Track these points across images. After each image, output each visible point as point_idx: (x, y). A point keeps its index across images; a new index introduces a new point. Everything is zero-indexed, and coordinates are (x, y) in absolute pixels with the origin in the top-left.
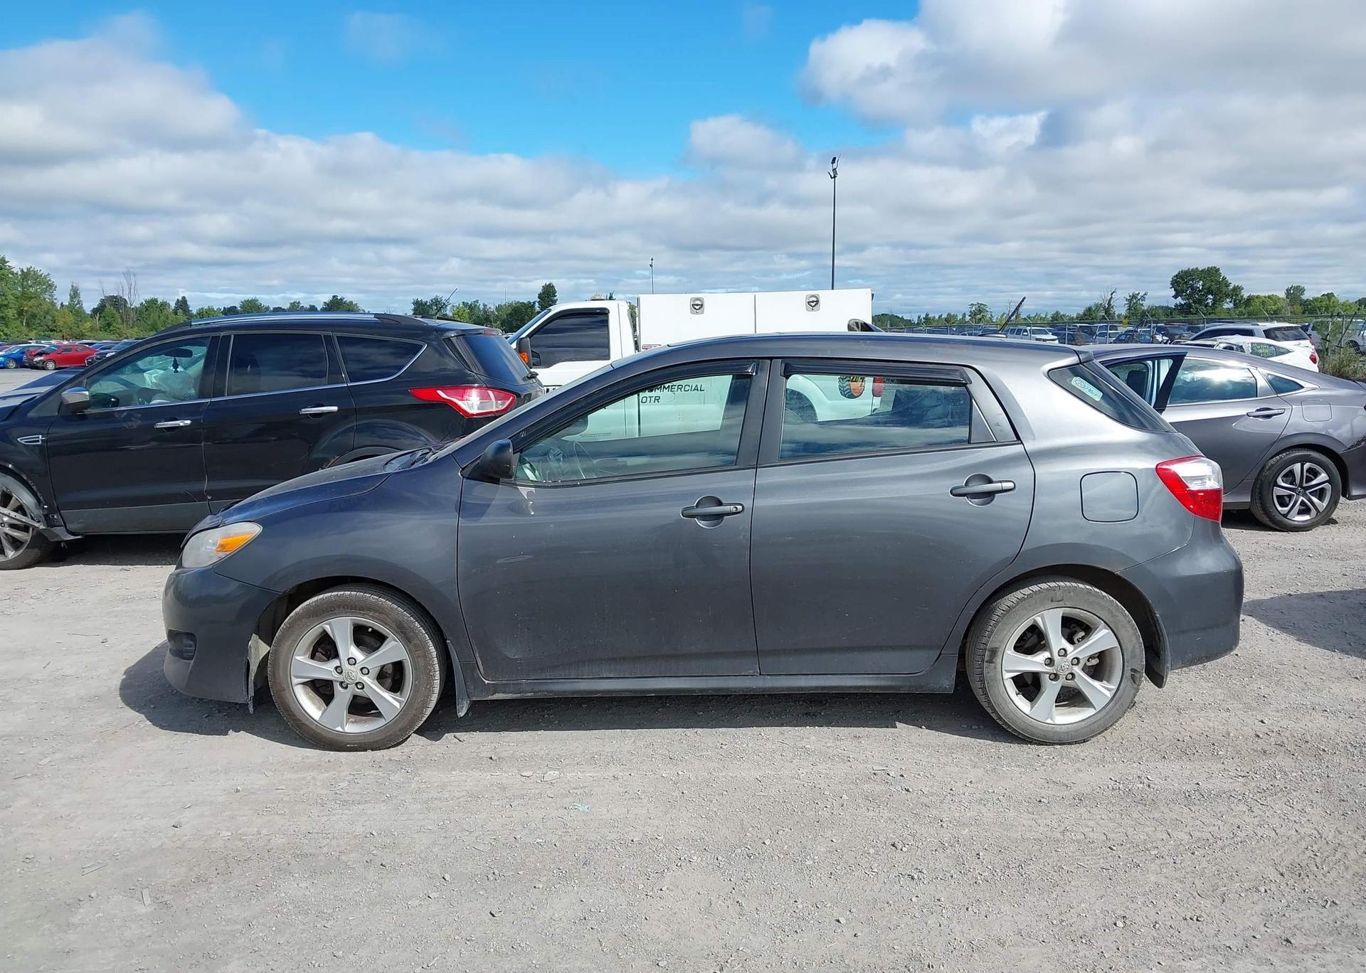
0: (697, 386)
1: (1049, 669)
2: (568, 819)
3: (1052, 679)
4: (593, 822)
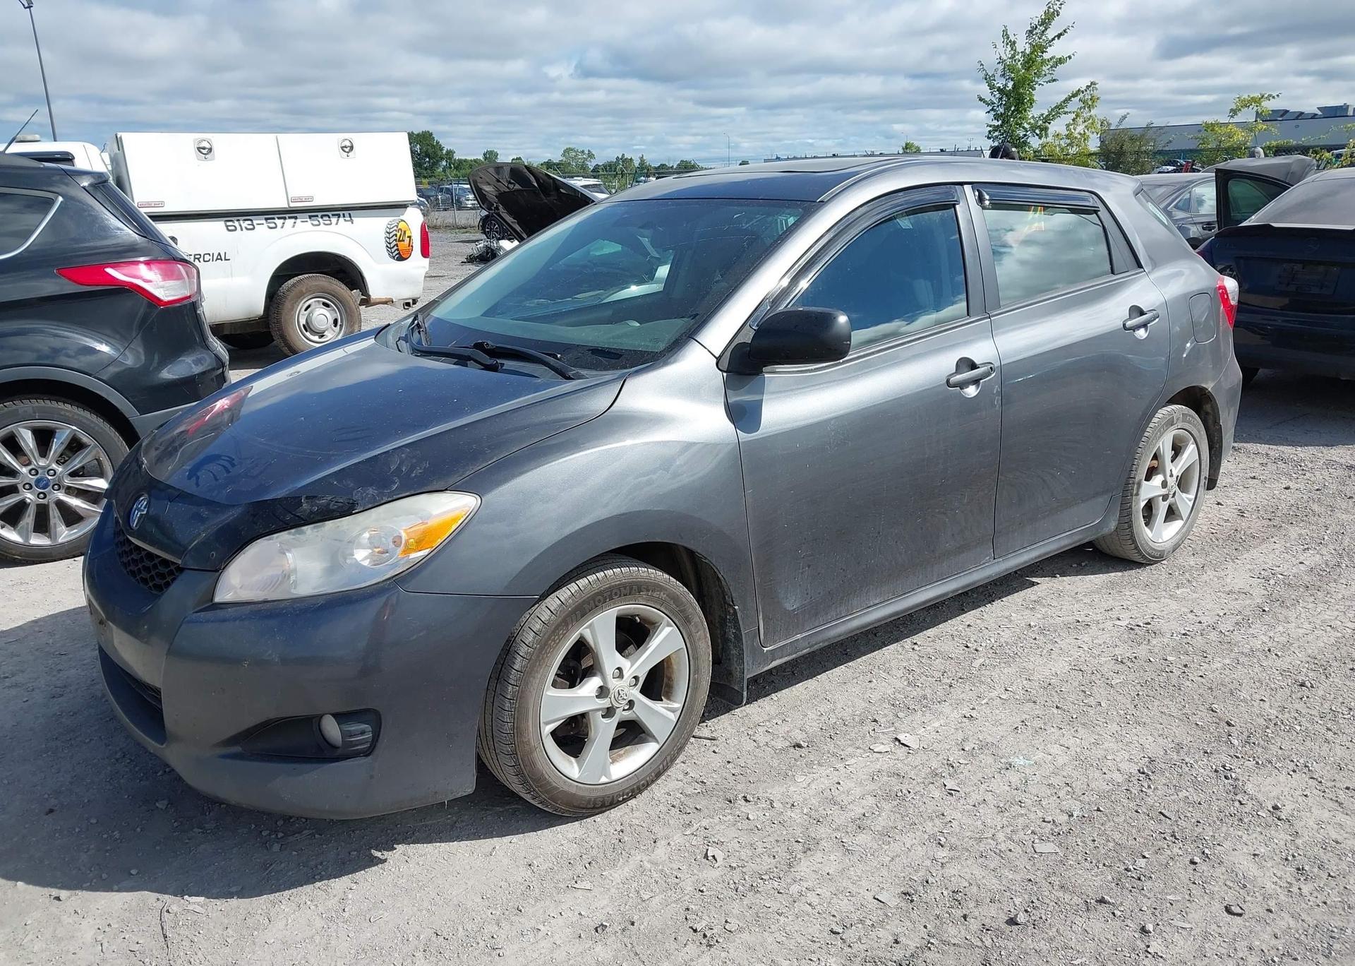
0: (219, 254)
1: (1164, 491)
2: (1038, 777)
3: (1164, 500)
4: (1068, 770)
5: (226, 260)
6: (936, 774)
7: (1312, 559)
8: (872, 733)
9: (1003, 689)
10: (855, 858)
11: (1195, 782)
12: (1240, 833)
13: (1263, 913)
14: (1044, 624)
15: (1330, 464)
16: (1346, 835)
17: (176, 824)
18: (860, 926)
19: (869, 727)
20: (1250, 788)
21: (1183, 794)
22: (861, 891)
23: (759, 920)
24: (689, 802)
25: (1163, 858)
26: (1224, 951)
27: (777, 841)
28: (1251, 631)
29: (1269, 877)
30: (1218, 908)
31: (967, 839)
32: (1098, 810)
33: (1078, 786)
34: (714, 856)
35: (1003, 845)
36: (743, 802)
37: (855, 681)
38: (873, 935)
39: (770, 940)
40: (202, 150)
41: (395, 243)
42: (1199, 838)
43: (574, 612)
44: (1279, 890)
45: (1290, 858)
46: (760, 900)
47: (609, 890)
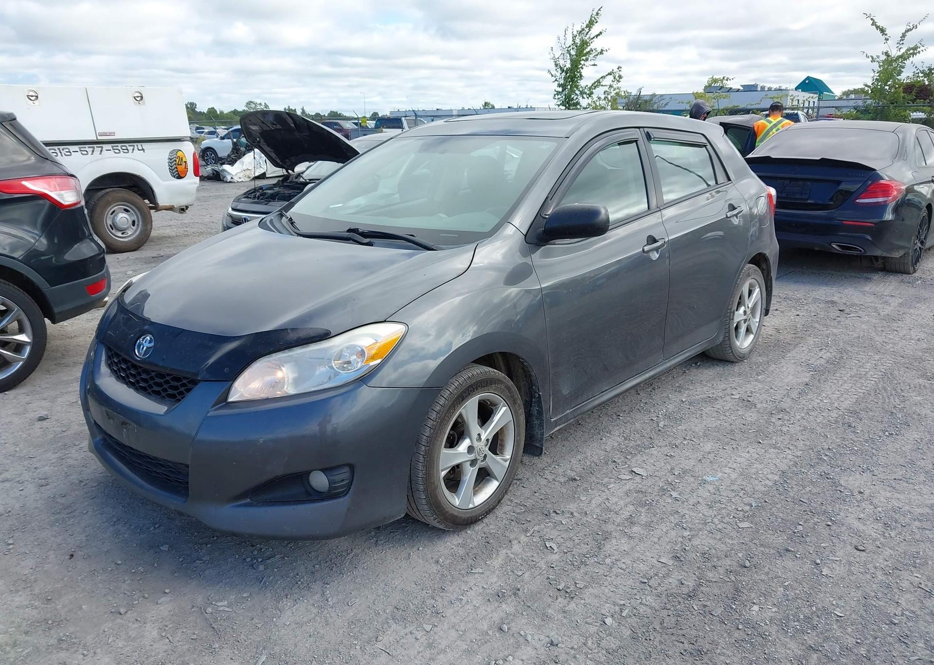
1: (745, 317)
2: (724, 487)
3: (745, 323)
4: (739, 482)
6: (664, 489)
7: (826, 355)
8: (615, 469)
9: (682, 438)
10: (636, 540)
11: (812, 482)
12: (847, 508)
13: (875, 549)
14: (690, 400)
15: (815, 300)
16: (903, 504)
17: (181, 559)
18: (656, 577)
19: (611, 466)
20: (842, 482)
21: (808, 489)
22: (648, 558)
23: (594, 580)
24: (521, 517)
25: (811, 524)
26: (862, 570)
27: (585, 535)
28: (809, 397)
29: (872, 530)
30: (849, 548)
31: (697, 525)
32: (766, 502)
33: (748, 489)
34: (551, 547)
35: (719, 525)
36: (554, 514)
37: (592, 439)
38: (666, 581)
39: (607, 591)
40: (30, 97)
41: (175, 166)
42: (825, 512)
43: (457, 398)
44: (879, 536)
45: (879, 518)
46: (590, 569)
47: (494, 572)
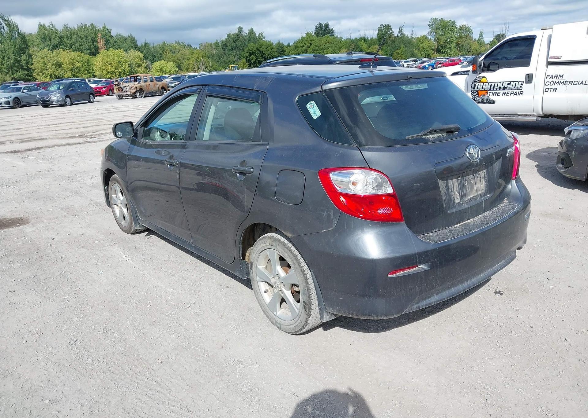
0: (582, 82)
5: (585, 84)
